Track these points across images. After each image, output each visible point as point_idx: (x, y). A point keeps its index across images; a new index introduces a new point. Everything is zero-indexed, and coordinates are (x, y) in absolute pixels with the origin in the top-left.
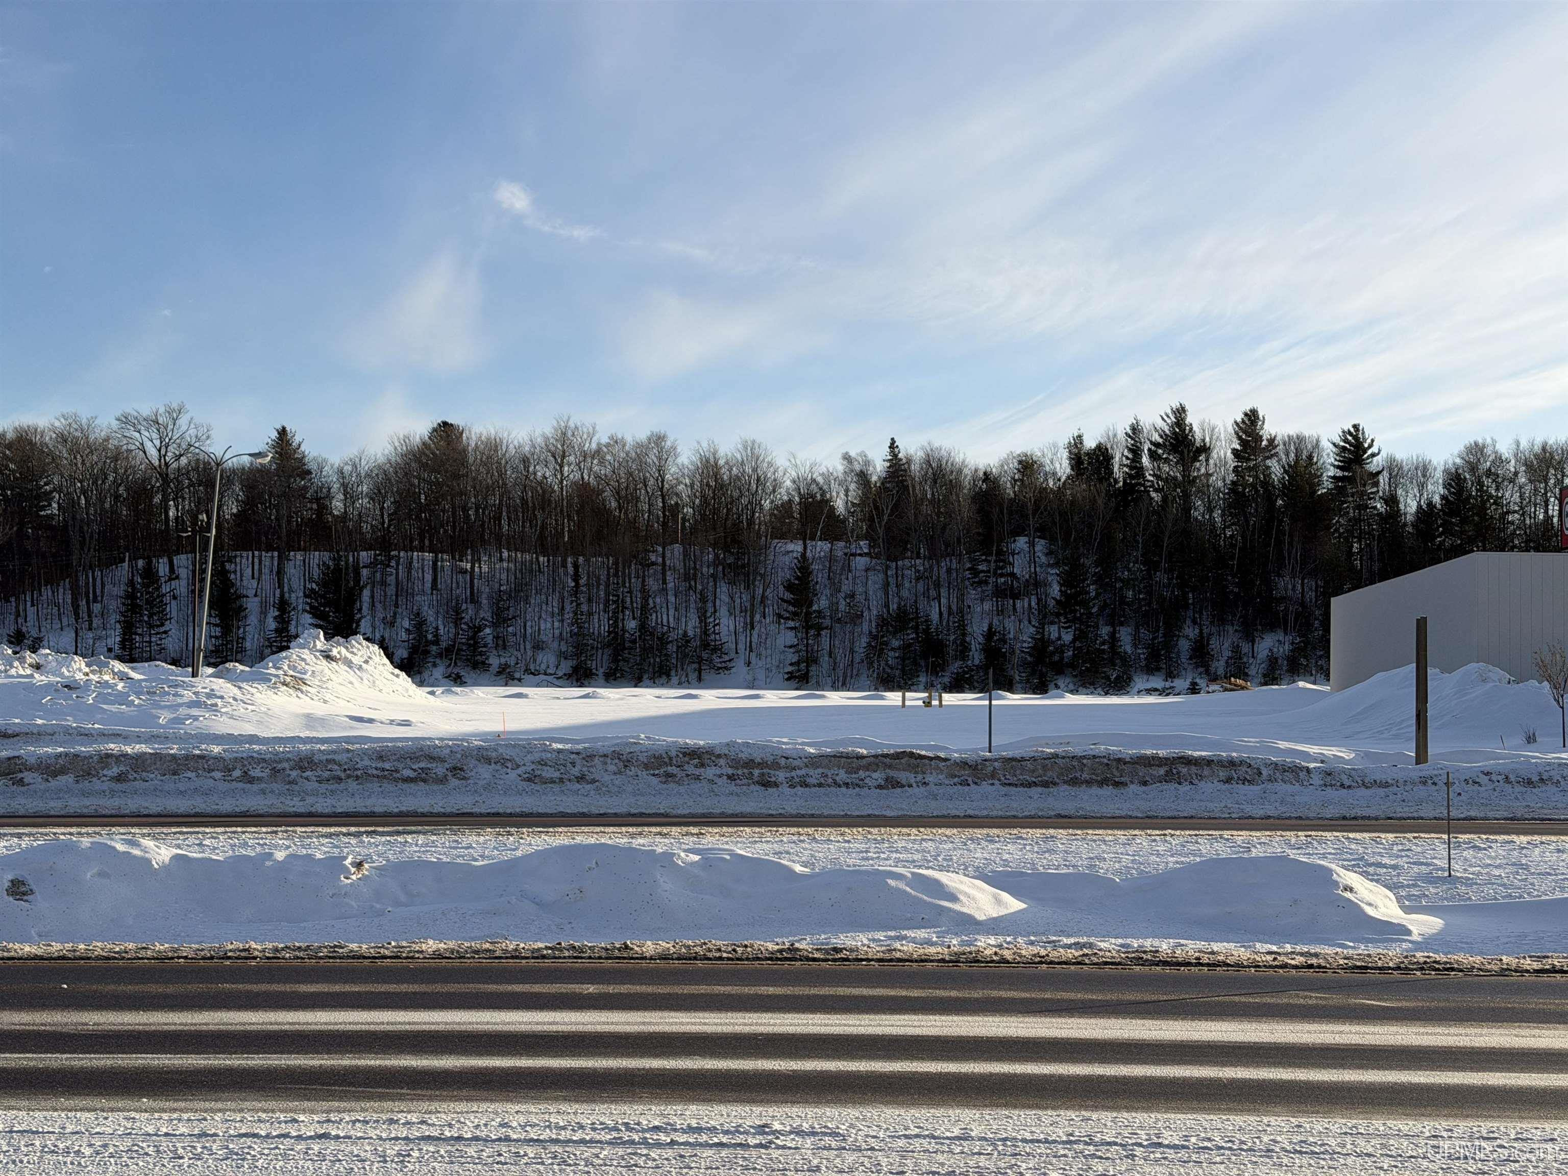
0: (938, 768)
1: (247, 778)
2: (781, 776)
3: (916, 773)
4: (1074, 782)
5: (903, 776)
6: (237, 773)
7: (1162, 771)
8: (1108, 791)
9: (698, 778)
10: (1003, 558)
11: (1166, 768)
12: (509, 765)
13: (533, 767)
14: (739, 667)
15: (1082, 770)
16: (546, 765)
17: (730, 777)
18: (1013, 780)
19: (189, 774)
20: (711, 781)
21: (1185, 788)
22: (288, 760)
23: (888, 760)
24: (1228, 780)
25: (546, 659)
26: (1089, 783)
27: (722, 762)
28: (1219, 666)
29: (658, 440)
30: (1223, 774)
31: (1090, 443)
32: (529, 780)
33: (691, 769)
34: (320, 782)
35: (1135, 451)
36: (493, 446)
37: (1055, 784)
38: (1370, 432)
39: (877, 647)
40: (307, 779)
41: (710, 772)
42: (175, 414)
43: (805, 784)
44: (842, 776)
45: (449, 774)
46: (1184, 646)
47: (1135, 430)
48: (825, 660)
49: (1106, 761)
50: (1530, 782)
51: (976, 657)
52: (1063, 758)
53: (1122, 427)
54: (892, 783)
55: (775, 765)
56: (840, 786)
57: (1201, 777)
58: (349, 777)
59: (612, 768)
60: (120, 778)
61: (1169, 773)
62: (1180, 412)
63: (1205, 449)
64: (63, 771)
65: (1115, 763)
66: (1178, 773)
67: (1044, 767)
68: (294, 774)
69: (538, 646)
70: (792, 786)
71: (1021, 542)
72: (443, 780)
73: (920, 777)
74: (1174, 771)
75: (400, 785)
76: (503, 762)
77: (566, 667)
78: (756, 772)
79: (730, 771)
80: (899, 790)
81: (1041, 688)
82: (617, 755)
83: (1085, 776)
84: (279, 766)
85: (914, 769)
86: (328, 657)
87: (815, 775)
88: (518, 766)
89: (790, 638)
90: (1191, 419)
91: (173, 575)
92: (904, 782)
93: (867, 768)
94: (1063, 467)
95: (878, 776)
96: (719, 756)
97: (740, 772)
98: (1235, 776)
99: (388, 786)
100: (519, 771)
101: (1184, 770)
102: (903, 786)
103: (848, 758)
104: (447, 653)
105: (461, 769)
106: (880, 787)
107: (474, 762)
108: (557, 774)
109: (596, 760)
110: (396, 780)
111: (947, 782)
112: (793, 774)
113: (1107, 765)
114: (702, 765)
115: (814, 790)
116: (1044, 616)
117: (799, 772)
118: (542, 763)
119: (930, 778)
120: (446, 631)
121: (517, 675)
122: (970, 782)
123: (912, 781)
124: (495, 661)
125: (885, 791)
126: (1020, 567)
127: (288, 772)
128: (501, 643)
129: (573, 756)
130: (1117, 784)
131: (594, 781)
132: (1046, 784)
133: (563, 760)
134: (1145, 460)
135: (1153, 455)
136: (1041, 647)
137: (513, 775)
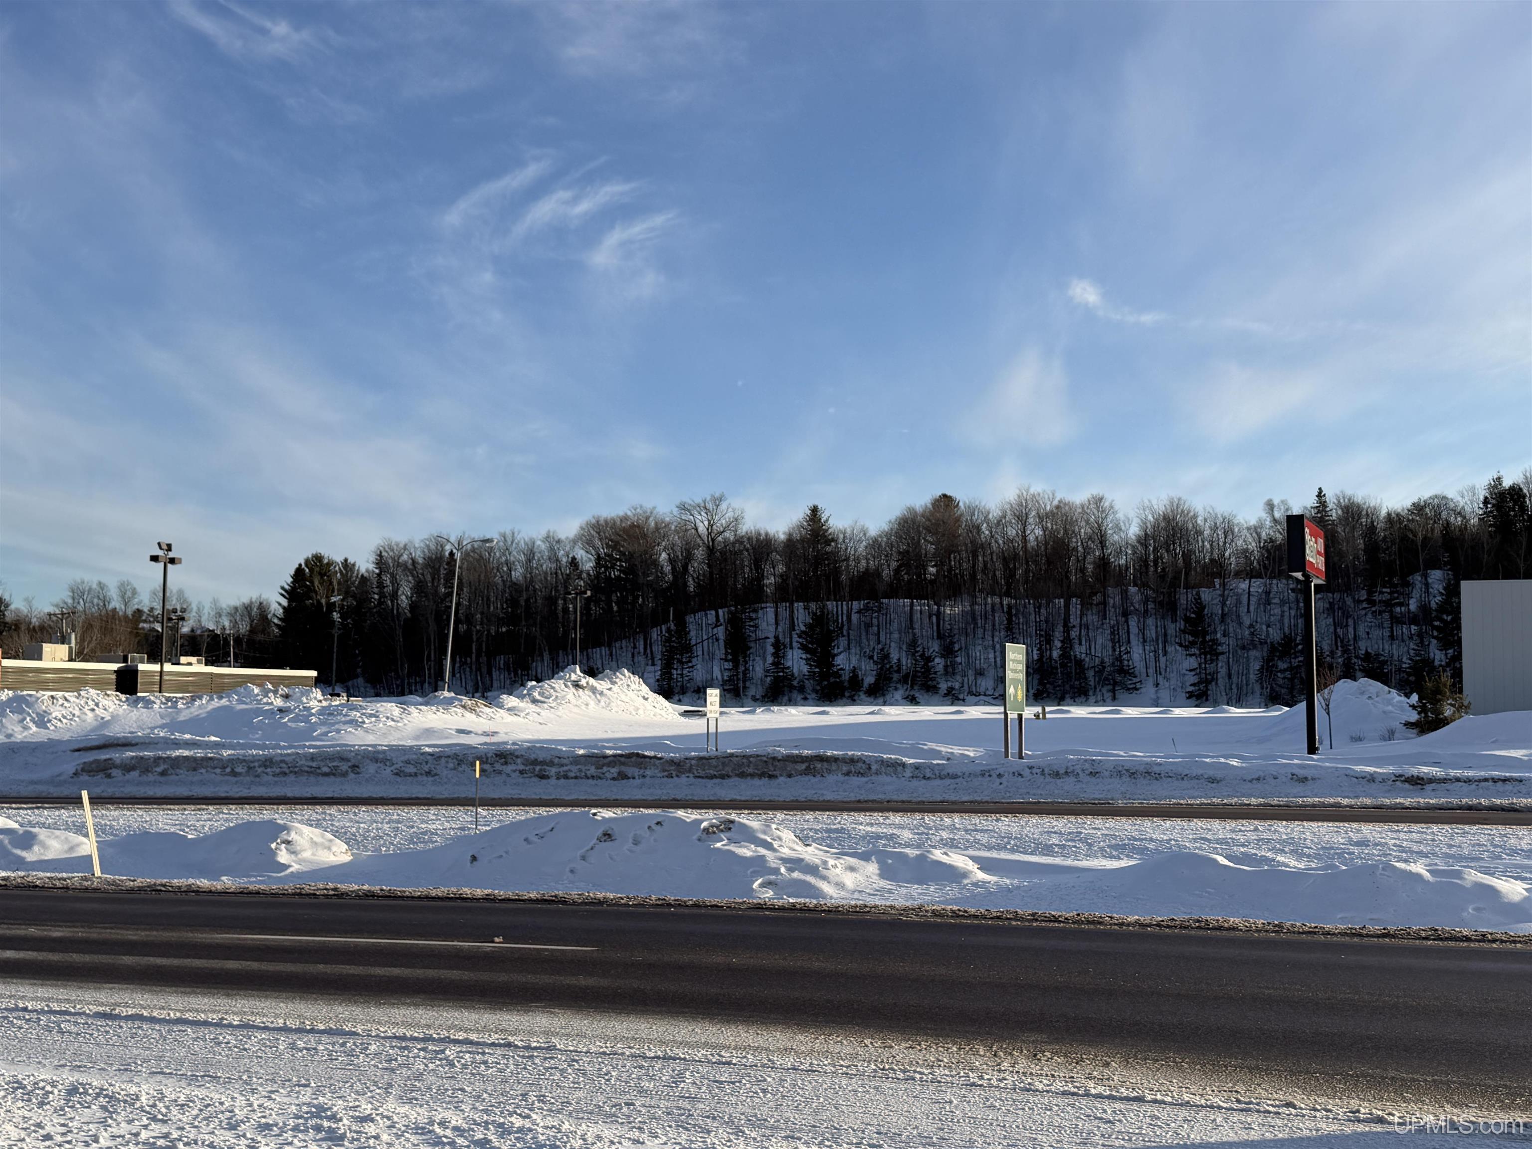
0: (654, 765)
1: (234, 774)
2: (553, 771)
3: (641, 768)
4: (742, 775)
5: (630, 771)
6: (228, 770)
7: (803, 766)
8: (765, 780)
9: (500, 772)
11: (806, 764)
12: (388, 763)
13: (402, 765)
14: (1149, 689)
15: (749, 766)
16: (410, 763)
17: (521, 772)
18: (702, 773)
19: (203, 771)
20: (508, 775)
21: (818, 779)
22: (259, 760)
23: (622, 759)
24: (848, 774)
26: (752, 775)
27: (519, 761)
30: (845, 768)
31: (1507, 483)
32: (397, 774)
33: (498, 766)
34: (274, 776)
37: (729, 776)
40: (267, 774)
41: (509, 768)
42: (718, 501)
43: (566, 777)
44: (592, 770)
45: (350, 770)
48: (1221, 681)
49: (765, 759)
50: (1057, 775)
52: (737, 756)
54: (623, 776)
55: (551, 764)
56: (588, 778)
57: (829, 771)
58: (291, 772)
59: (451, 765)
60: (163, 773)
61: (808, 768)
65: (771, 761)
66: (814, 768)
67: (723, 763)
68: (260, 770)
70: (558, 778)
72: (344, 775)
73: (642, 771)
74: (812, 767)
75: (321, 778)
78: (538, 768)
79: (521, 767)
80: (625, 781)
82: (456, 755)
83: (750, 770)
84: (252, 765)
85: (639, 766)
88: (393, 764)
89: (1190, 663)
91: (718, 623)
92: (630, 775)
93: (609, 765)
95: (614, 771)
96: (517, 757)
97: (527, 768)
98: (853, 770)
99: (312, 779)
100: (392, 768)
101: (819, 766)
102: (629, 778)
103: (597, 757)
104: (904, 680)
105: (358, 767)
106: (614, 779)
107: (368, 761)
108: (415, 770)
109: (443, 760)
110: (318, 774)
111: (659, 775)
112: (561, 769)
113: (766, 762)
114: (506, 763)
115: (571, 781)
117: (565, 768)
118: (408, 762)
119: (648, 773)
121: (961, 697)
122: (674, 775)
123: (636, 774)
124: (943, 686)
125: (616, 782)
127: (257, 768)
129: (429, 757)
130: (771, 777)
131: (436, 775)
132: (722, 777)
137: (388, 770)
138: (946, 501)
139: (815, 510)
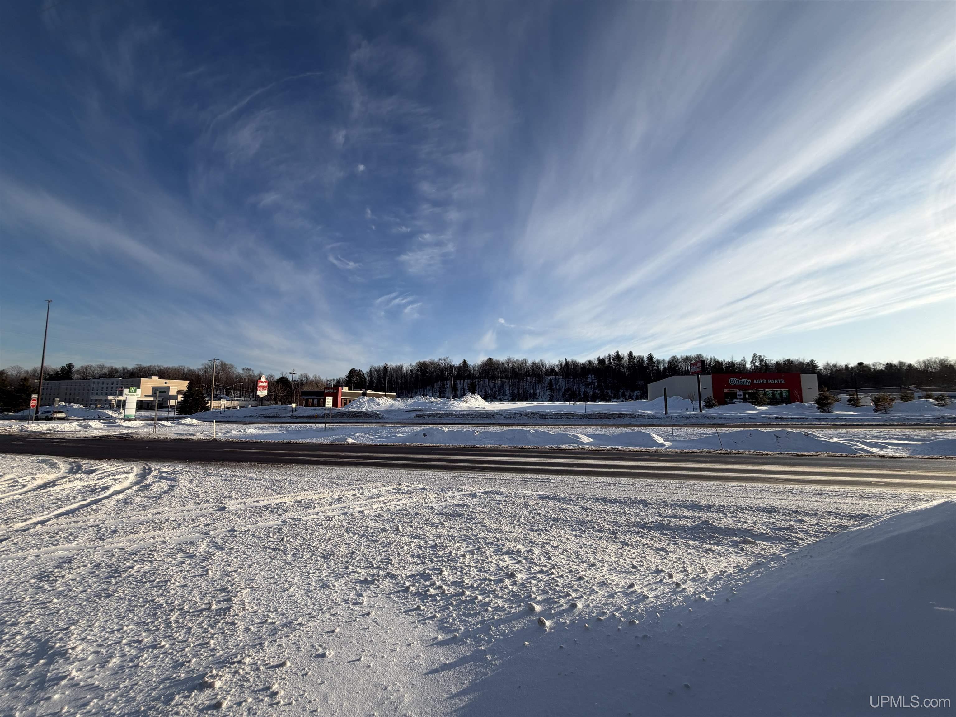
0: (576, 416)
1: (459, 417)
2: (548, 417)
3: (572, 416)
4: (601, 418)
5: (570, 417)
7: (617, 416)
8: (607, 419)
9: (534, 417)
10: (587, 379)
13: (505, 415)
14: (540, 398)
15: (602, 416)
18: (590, 418)
19: (450, 417)
21: (622, 419)
23: (567, 414)
24: (630, 418)
25: (507, 397)
26: (604, 418)
28: (627, 397)
29: (525, 359)
30: (629, 416)
31: (601, 358)
32: (505, 418)
33: (532, 416)
34: (470, 418)
35: (610, 359)
36: (498, 361)
37: (598, 418)
38: (653, 355)
39: (564, 395)
40: (468, 417)
41: (536, 416)
42: (447, 358)
44: (559, 417)
45: (492, 417)
46: (620, 393)
47: (609, 355)
48: (555, 397)
50: (687, 418)
51: (582, 396)
52: (599, 414)
53: (607, 355)
54: (568, 418)
55: (547, 415)
56: (559, 419)
57: (625, 417)
58: (475, 417)
59: (519, 416)
60: (439, 417)
62: (618, 352)
63: (623, 358)
64: (431, 416)
65: (609, 415)
67: (595, 415)
68: (466, 417)
69: (506, 395)
70: (550, 419)
71: (590, 376)
72: (490, 418)
74: (620, 416)
76: (500, 415)
77: (510, 398)
78: (544, 416)
79: (539, 416)
81: (594, 402)
82: (520, 413)
84: (464, 415)
86: (471, 397)
87: (554, 417)
88: (503, 415)
89: (549, 393)
90: (619, 353)
91: (447, 384)
93: (563, 416)
94: (597, 362)
95: (565, 417)
96: (537, 414)
97: (541, 416)
99: (481, 419)
102: (570, 419)
103: (560, 414)
104: (491, 396)
105: (494, 416)
107: (496, 415)
108: (509, 417)
109: (516, 414)
110: (483, 418)
111: (578, 418)
112: (550, 417)
113: (607, 415)
114: (534, 415)
115: (554, 419)
116: (594, 388)
118: (507, 415)
120: (490, 393)
121: (502, 400)
122: (582, 418)
123: (572, 418)
124: (498, 398)
125: (567, 420)
126: (590, 380)
128: (499, 395)
129: (512, 414)
130: (609, 418)
131: (516, 418)
132: (596, 418)
133: (510, 414)
134: (612, 361)
135: (613, 360)
136: (594, 393)
137: (502, 417)
138: (490, 359)
139: (465, 360)
